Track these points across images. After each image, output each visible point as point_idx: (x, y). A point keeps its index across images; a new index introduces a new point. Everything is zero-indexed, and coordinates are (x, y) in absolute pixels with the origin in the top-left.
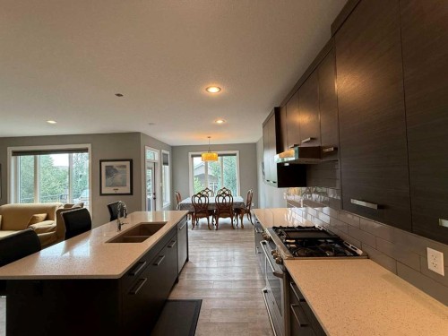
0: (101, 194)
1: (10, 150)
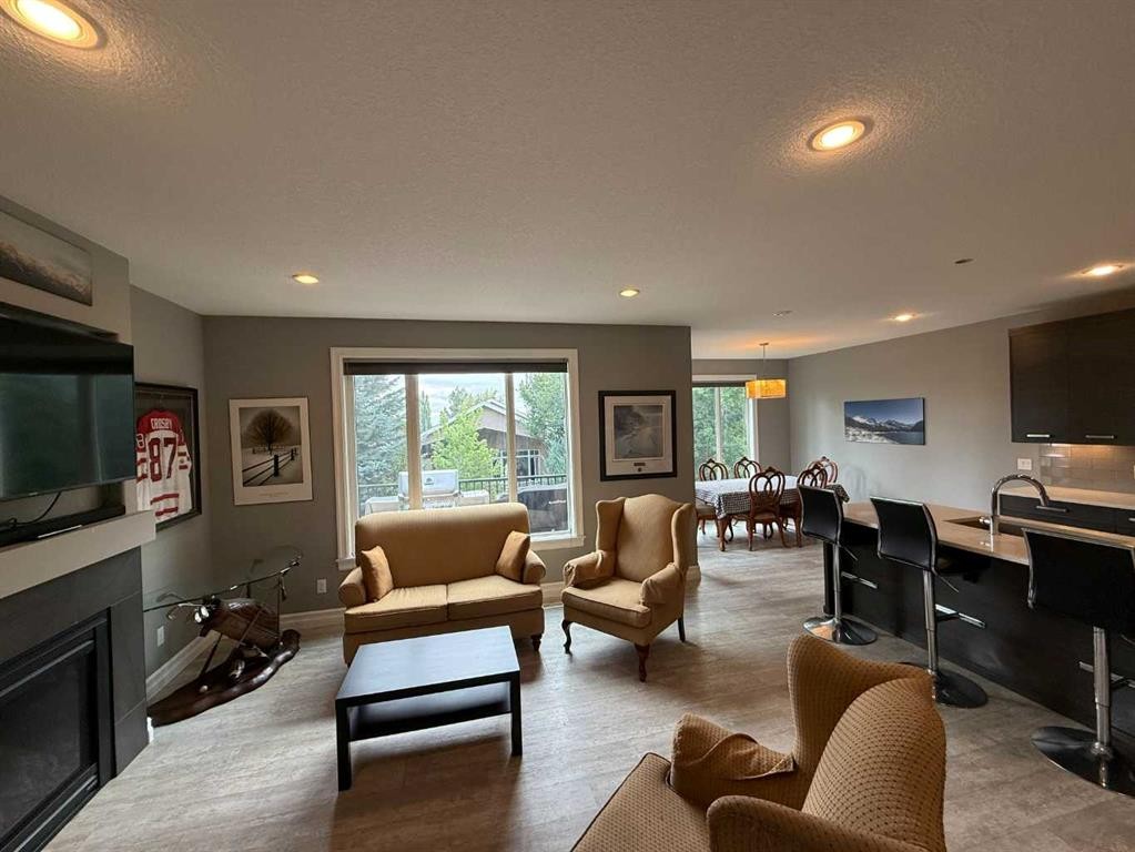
0: (604, 477)
1: (339, 356)
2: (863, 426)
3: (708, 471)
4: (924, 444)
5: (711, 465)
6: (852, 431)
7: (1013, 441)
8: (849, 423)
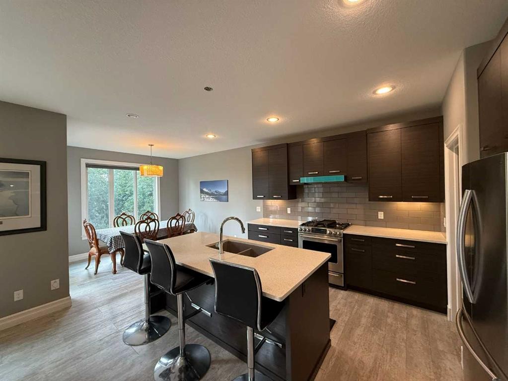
2: (207, 193)
3: (120, 221)
4: (228, 201)
5: (124, 217)
6: (203, 196)
7: (253, 199)
8: (202, 192)
